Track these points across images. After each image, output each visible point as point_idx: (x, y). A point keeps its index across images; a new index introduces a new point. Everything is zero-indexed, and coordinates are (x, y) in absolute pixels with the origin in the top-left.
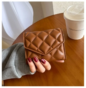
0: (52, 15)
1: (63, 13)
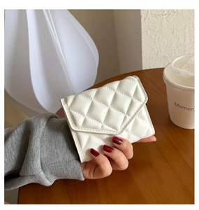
0: (139, 70)
1: (163, 69)
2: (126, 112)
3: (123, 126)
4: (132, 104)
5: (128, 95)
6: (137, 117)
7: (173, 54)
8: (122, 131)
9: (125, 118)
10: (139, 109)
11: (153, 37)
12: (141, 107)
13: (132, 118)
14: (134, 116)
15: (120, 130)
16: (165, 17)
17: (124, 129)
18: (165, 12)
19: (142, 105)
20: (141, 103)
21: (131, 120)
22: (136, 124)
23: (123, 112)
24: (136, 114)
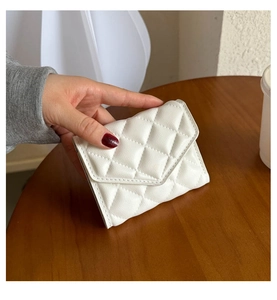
2: (169, 152)
3: (166, 173)
4: (177, 140)
5: (172, 128)
6: (184, 158)
8: (164, 180)
9: (168, 160)
10: (187, 147)
12: (189, 145)
13: (178, 160)
14: (181, 157)
15: (161, 179)
17: (167, 177)
19: (191, 142)
20: (190, 139)
21: (176, 164)
22: (183, 169)
23: (165, 153)
24: (183, 154)
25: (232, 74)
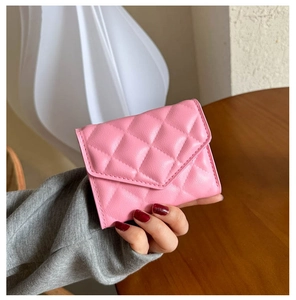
7: (277, 74)
11: (247, 48)
16: (265, 19)
18: (265, 13)
25: (246, 91)
